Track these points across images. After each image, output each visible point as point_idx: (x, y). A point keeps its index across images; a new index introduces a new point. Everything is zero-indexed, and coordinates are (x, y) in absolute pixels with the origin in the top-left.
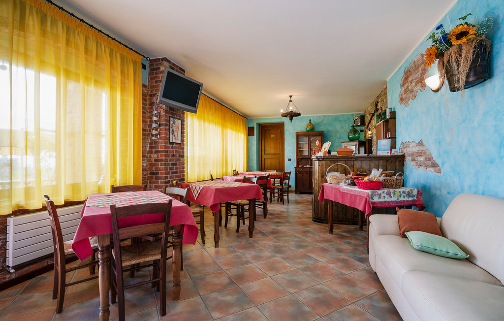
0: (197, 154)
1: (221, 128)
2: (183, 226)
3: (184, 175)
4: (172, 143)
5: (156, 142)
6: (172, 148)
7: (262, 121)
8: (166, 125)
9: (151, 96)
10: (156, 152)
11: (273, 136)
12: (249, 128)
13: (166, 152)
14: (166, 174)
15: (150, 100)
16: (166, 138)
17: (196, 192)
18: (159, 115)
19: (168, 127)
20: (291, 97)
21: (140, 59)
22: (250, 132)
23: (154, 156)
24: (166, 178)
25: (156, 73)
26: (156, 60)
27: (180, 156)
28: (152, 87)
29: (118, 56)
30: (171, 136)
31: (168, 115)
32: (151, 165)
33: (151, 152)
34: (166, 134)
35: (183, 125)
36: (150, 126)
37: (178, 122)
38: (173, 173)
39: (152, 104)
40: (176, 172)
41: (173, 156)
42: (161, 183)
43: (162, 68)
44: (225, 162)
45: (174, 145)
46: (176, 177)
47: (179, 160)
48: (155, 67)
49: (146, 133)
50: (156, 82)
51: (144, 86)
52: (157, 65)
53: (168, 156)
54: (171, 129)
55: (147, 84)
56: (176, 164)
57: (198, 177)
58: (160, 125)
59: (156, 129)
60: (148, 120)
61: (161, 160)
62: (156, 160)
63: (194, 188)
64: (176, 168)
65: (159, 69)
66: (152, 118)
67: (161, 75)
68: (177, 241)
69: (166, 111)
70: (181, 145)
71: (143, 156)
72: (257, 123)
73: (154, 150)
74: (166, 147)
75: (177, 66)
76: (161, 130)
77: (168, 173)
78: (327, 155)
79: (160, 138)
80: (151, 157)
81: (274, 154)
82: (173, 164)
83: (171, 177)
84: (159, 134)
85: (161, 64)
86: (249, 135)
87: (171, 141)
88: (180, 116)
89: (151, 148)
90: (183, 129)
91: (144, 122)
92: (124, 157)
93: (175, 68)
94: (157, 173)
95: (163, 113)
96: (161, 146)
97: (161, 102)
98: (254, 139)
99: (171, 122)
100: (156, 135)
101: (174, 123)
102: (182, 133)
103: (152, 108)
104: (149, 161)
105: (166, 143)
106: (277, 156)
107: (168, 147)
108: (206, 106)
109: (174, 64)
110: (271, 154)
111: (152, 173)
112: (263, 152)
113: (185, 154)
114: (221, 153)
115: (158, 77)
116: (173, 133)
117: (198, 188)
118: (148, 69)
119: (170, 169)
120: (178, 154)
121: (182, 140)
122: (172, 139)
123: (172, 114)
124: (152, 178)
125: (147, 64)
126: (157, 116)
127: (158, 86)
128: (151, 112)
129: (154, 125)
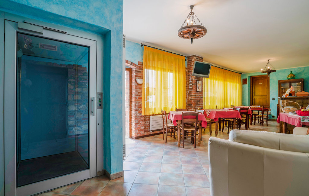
0: (209, 96)
1: (223, 82)
2: (202, 121)
3: (203, 106)
4: (198, 92)
5: (191, 92)
6: (198, 94)
7: (252, 75)
8: (195, 84)
9: (188, 72)
10: (191, 96)
11: (261, 84)
12: (243, 79)
13: (195, 96)
14: (195, 105)
15: (188, 74)
16: (195, 90)
17: (208, 113)
18: (192, 80)
19: (196, 85)
20: (269, 60)
21: (185, 58)
22: (244, 82)
23: (190, 97)
24: (195, 107)
25: (191, 62)
26: (190, 57)
27: (201, 97)
28: (189, 68)
29: (177, 59)
30: (197, 89)
31: (196, 80)
32: (189, 101)
33: (189, 96)
34: (195, 88)
35: (202, 83)
36: (189, 85)
37: (200, 82)
38: (198, 105)
39: (189, 75)
40: (199, 105)
41: (198, 97)
42: (193, 109)
43: (193, 60)
44: (225, 100)
45: (199, 93)
46: (200, 107)
47: (200, 99)
48: (190, 59)
49: (187, 88)
50: (191, 66)
51: (186, 68)
52: (191, 58)
53: (196, 97)
54: (197, 86)
55: (187, 67)
56: (199, 101)
57: (210, 107)
58: (193, 84)
59: (191, 86)
60: (188, 82)
61: (193, 99)
62: (191, 99)
63: (207, 111)
64: (199, 103)
65: (192, 60)
66: (189, 81)
67: (193, 63)
68: (200, 126)
69: (195, 78)
70: (202, 92)
71: (186, 98)
72: (249, 76)
73: (190, 95)
74: (195, 94)
75: (199, 57)
76: (193, 86)
77: (196, 105)
78: (288, 96)
79: (193, 90)
80: (189, 98)
81: (262, 95)
82: (198, 101)
83: (197, 107)
84: (192, 88)
85: (193, 58)
86: (243, 84)
87: (197, 91)
88: (201, 79)
89: (189, 94)
90: (202, 85)
91: (186, 83)
92: (179, 98)
93: (199, 58)
94: (191, 105)
95: (194, 79)
96: (193, 94)
97: (193, 75)
98: (247, 86)
99: (197, 83)
100: (191, 89)
101: (198, 83)
102: (202, 87)
103: (189, 77)
104: (188, 99)
105: (195, 92)
106: (264, 97)
107: (196, 94)
108: (214, 71)
109: (198, 57)
110: (259, 95)
111: (189, 105)
112: (254, 94)
113: (203, 97)
114: (223, 95)
115: (192, 64)
116: (198, 87)
117: (209, 111)
118: (187, 61)
119: (197, 103)
120: (200, 97)
121: (202, 90)
122: (198, 90)
123: (198, 79)
124: (189, 107)
125: (187, 59)
126: (191, 81)
127: (192, 68)
128: (189, 79)
129: (190, 85)
